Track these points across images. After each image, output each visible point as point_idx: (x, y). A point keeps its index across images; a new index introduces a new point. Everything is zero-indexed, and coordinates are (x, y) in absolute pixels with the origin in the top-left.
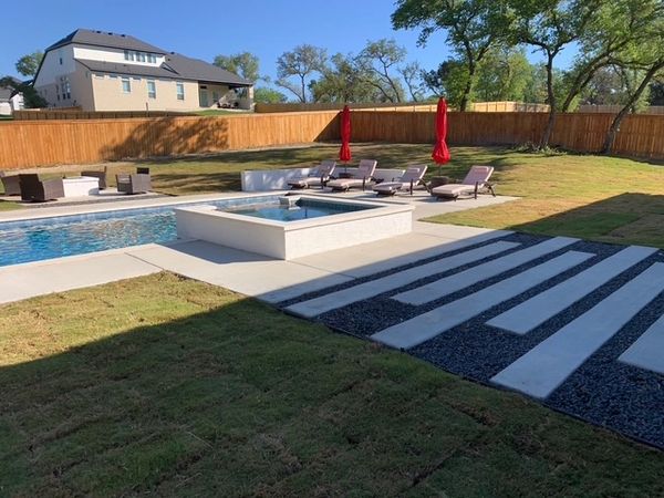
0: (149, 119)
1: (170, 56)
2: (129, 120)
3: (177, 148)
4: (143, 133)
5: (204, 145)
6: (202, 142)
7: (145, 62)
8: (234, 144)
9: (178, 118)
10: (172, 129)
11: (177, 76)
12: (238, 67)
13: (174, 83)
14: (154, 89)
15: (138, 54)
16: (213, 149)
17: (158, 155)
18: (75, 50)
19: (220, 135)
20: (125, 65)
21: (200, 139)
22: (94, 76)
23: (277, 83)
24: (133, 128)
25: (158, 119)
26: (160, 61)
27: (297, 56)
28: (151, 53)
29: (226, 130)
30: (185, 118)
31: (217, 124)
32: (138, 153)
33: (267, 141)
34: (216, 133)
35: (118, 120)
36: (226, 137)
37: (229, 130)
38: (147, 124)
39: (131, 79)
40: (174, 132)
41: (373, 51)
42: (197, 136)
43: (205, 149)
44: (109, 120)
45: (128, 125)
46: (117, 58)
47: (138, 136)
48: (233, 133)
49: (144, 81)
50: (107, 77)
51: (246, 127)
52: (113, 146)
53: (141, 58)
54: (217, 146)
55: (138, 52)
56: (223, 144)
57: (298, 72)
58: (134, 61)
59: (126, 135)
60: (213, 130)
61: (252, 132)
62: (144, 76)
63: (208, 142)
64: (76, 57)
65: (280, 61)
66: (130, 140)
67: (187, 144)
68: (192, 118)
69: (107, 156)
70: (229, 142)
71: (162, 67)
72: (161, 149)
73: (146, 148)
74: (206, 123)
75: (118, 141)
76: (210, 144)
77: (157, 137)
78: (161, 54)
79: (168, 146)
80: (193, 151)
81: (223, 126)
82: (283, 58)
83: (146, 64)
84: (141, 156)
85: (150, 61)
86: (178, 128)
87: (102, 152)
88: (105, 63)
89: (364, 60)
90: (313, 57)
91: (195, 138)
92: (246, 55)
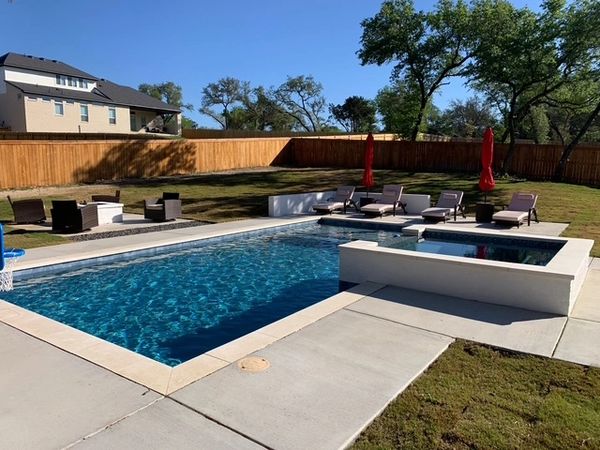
0: (124, 142)
1: (101, 82)
2: (104, 142)
3: (149, 171)
4: (117, 155)
5: (173, 168)
6: (172, 165)
7: (77, 87)
8: (200, 168)
9: (152, 141)
10: (145, 151)
11: (108, 101)
12: (163, 95)
13: (107, 108)
14: (87, 112)
15: (70, 79)
16: (182, 172)
17: (131, 177)
18: (6, 71)
19: (189, 158)
20: (57, 89)
21: (170, 163)
22: (26, 98)
23: (201, 111)
24: (108, 150)
25: (132, 141)
26: (91, 87)
27: (221, 87)
28: (84, 78)
29: (194, 153)
30: (158, 141)
31: (186, 147)
32: (112, 175)
33: (230, 165)
34: (185, 157)
35: (94, 142)
36: (194, 161)
37: (197, 152)
38: (121, 146)
39: (64, 102)
40: (146, 154)
41: (293, 85)
42: (167, 159)
43: (175, 172)
44: (85, 142)
45: (103, 146)
46: (49, 82)
47: (112, 158)
48: (200, 156)
49: (77, 105)
50: (40, 100)
51: (212, 151)
52: (87, 168)
53: (73, 83)
54: (186, 169)
55: (70, 78)
56: (191, 167)
57: (222, 102)
58: (66, 86)
59: (101, 157)
60: (183, 154)
61: (217, 156)
62: (78, 100)
63: (178, 165)
64: (7, 79)
65: (206, 91)
66: (104, 162)
67: (158, 167)
68: (164, 141)
69: (81, 178)
70: (197, 165)
71: (93, 92)
72: (134, 172)
73: (119, 170)
74: (176, 147)
75: (93, 163)
76: (180, 167)
77: (131, 159)
78: (92, 80)
79: (140, 168)
80: (163, 174)
81: (192, 150)
82: (209, 89)
83: (78, 89)
84: (114, 179)
85: (81, 86)
86: (151, 151)
87: (76, 175)
88: (37, 86)
89: (283, 93)
90: (236, 89)
91: (165, 161)
92: (170, 85)
